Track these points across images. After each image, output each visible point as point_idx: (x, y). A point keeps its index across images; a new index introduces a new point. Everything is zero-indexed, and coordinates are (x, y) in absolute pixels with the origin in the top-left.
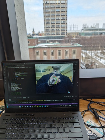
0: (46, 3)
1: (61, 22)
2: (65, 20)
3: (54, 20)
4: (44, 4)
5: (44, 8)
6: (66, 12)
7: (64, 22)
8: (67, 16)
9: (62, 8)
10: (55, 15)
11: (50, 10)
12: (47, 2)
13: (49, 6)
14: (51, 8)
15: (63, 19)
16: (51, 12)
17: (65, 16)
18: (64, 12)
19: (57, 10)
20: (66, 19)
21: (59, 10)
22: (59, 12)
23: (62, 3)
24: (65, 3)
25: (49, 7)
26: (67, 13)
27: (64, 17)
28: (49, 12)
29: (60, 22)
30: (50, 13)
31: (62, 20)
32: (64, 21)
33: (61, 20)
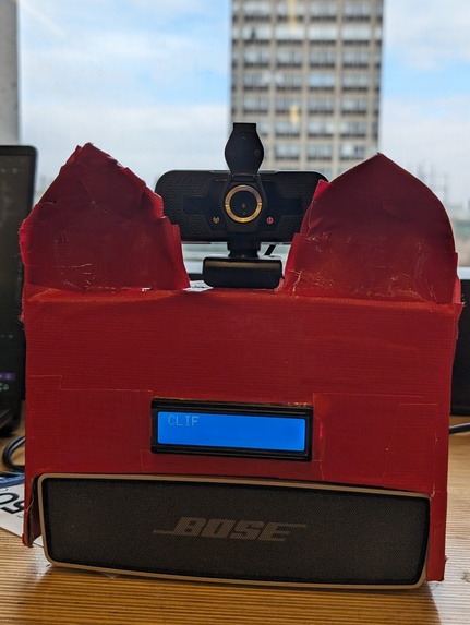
0: (247, 33)
1: (340, 148)
2: (362, 136)
3: (296, 135)
4: (234, 42)
5: (234, 65)
6: (371, 95)
7: (356, 149)
8: (377, 113)
9: (346, 66)
11: (267, 77)
12: (253, 35)
13: (268, 53)
14: (280, 65)
15: (352, 130)
16: (280, 89)
17: (362, 113)
18: (363, 89)
19: (317, 78)
20: (369, 131)
21: (329, 79)
22: (330, 89)
23: (348, 43)
24: (366, 43)
25: (264, 60)
26: (377, 100)
27: (359, 119)
28: (265, 89)
29: (330, 147)
30: (272, 94)
31: (344, 136)
32: (359, 142)
33: (336, 142)
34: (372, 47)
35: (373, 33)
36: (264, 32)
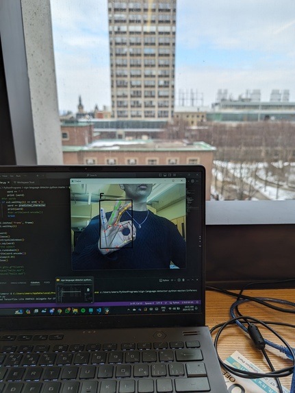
0: (116, 29)
1: (159, 82)
2: (168, 76)
3: (140, 76)
4: (110, 33)
5: (111, 44)
6: (171, 57)
7: (165, 82)
8: (174, 66)
9: (160, 44)
10: (143, 64)
11: (126, 49)
12: (119, 29)
13: (126, 38)
14: (132, 44)
15: (163, 74)
16: (132, 55)
17: (168, 66)
18: (168, 55)
19: (148, 50)
20: (170, 74)
21: (153, 50)
22: (153, 55)
23: (160, 33)
24: (168, 33)
25: (124, 42)
26: (174, 60)
27: (166, 69)
28: (125, 55)
29: (155, 82)
30: (128, 57)
31: (160, 76)
32: (166, 79)
33: (156, 79)
34: (171, 35)
35: (171, 28)
36: (124, 28)
